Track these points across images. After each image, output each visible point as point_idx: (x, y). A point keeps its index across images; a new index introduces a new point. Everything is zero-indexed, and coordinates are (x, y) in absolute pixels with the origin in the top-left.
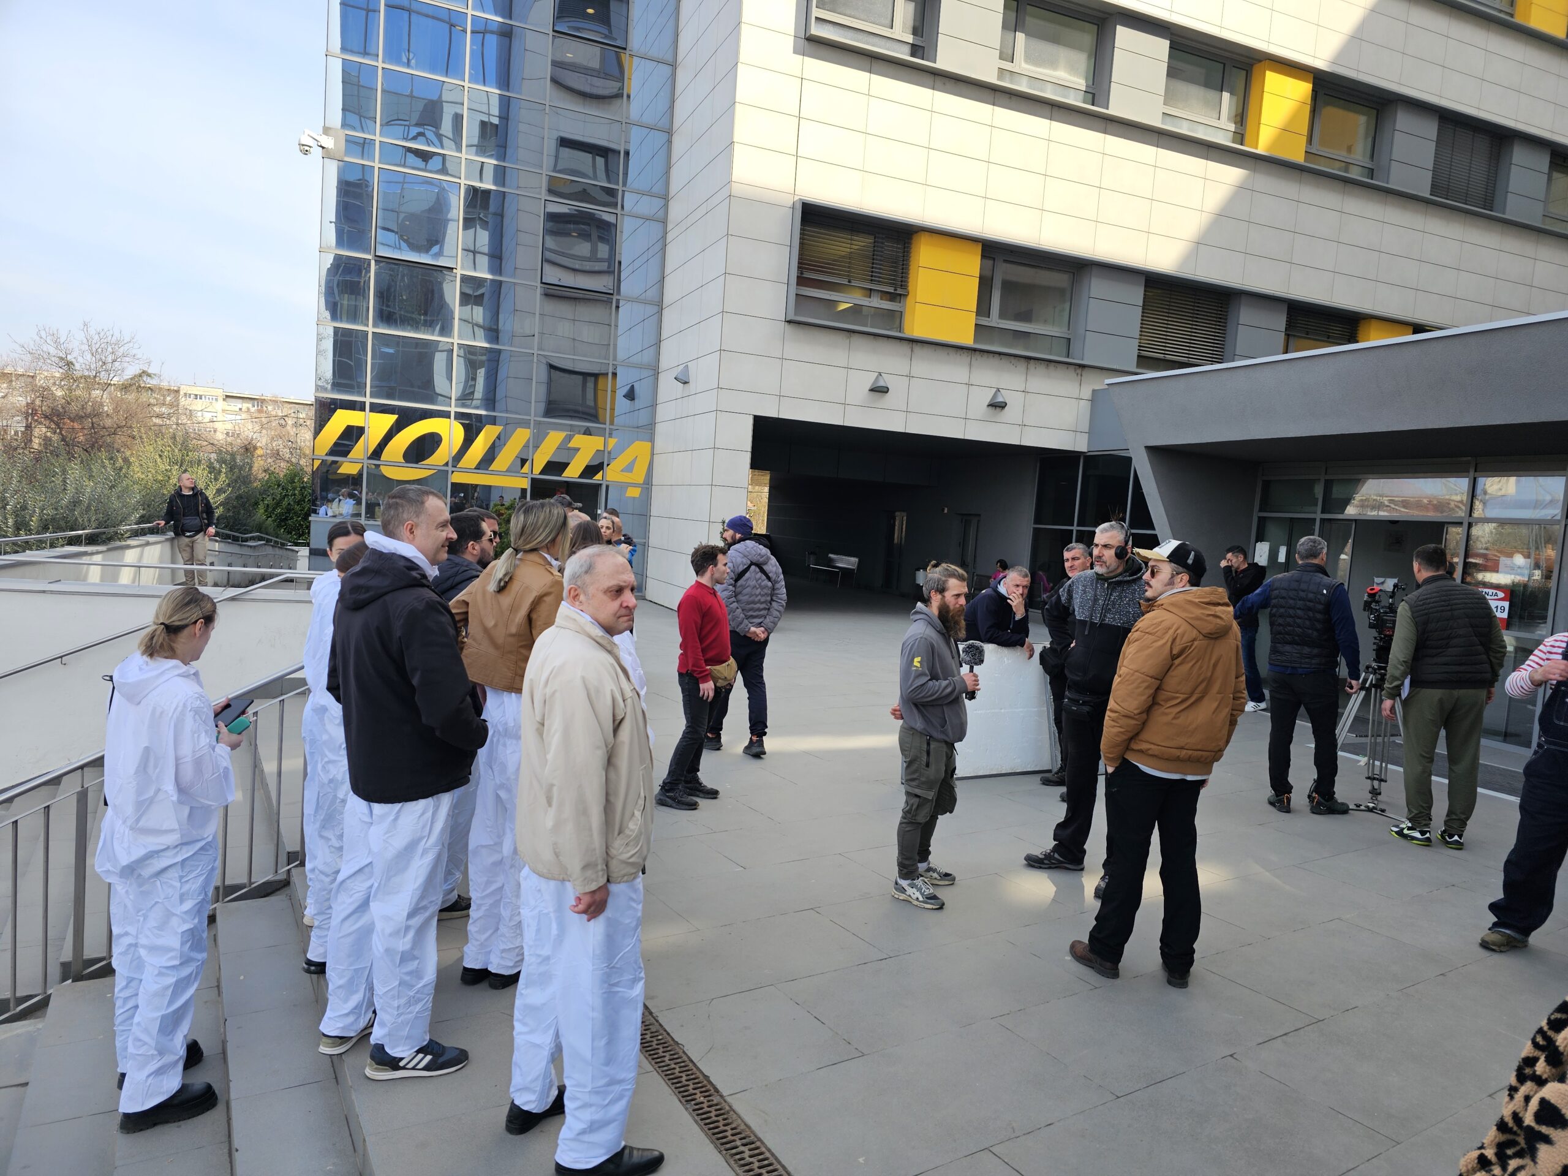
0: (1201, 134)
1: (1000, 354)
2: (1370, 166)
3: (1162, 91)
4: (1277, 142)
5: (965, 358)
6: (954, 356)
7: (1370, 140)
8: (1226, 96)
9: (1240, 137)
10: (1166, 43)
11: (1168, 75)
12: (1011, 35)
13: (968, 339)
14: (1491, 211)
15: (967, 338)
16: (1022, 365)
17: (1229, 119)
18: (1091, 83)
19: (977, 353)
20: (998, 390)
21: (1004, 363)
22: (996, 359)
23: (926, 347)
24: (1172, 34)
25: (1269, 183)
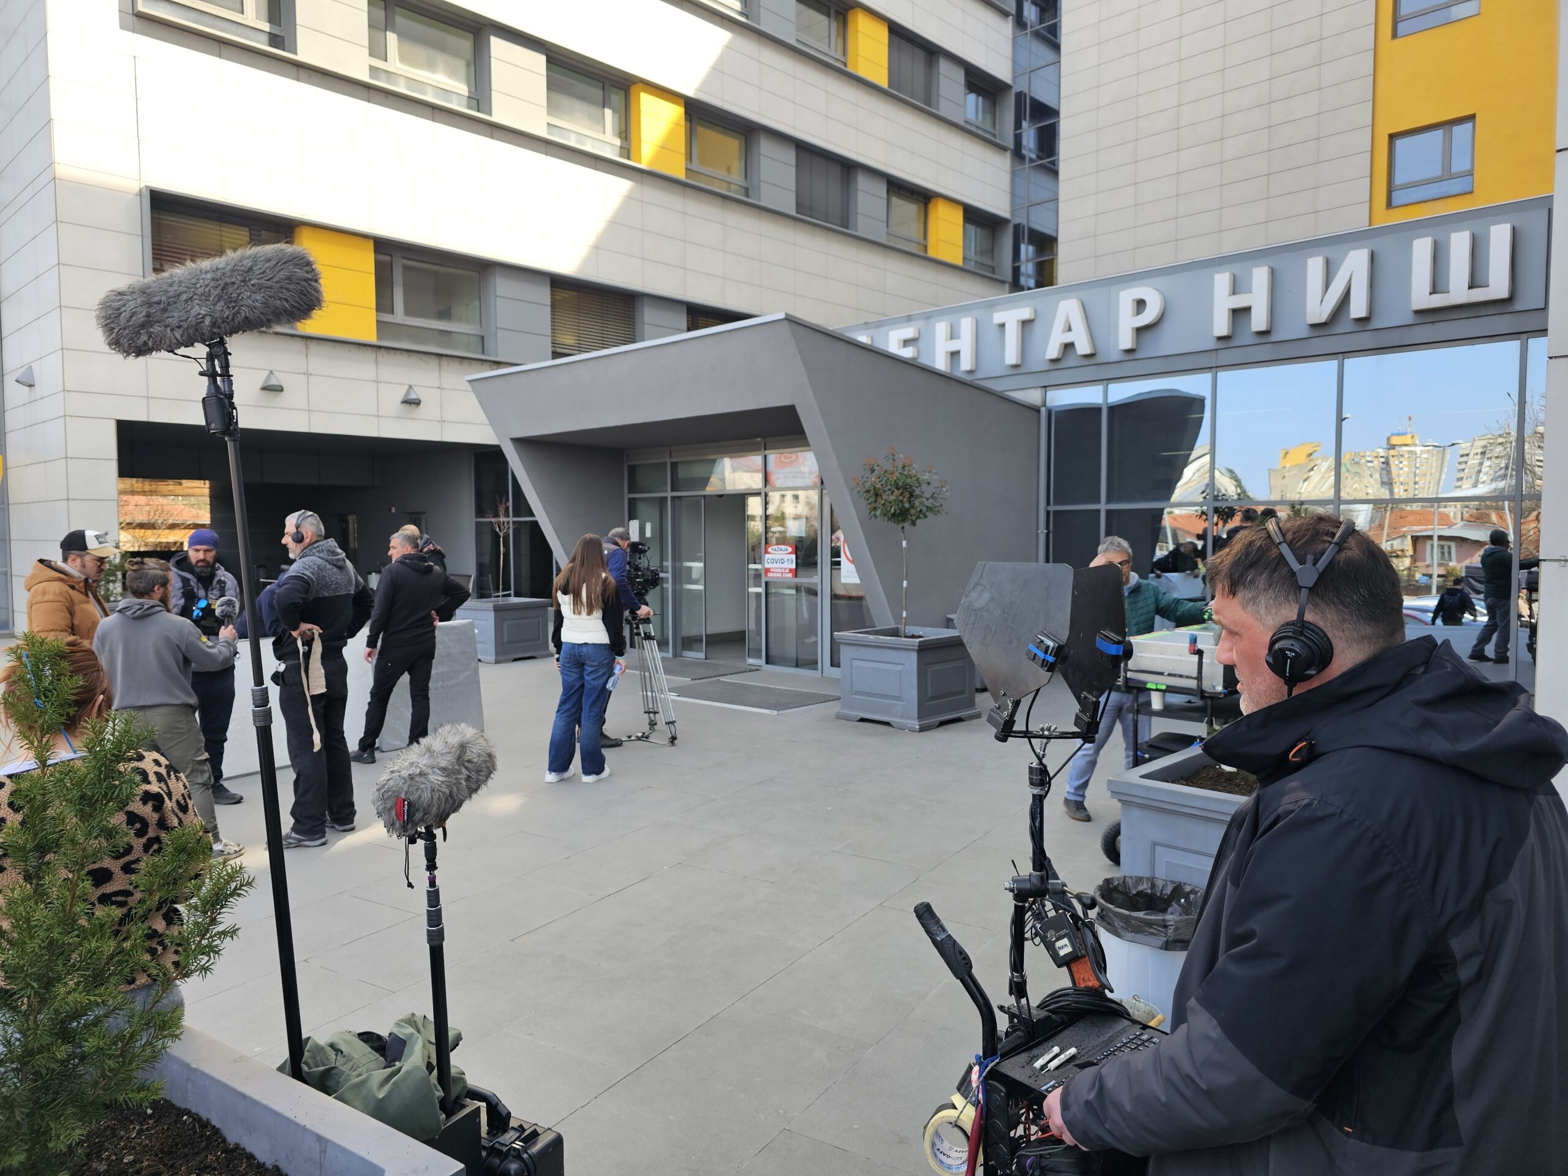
0: (588, 147)
1: (408, 351)
2: (744, 184)
3: (544, 102)
4: (656, 157)
5: (370, 355)
6: (355, 352)
7: (743, 162)
8: (608, 112)
9: (626, 151)
10: (543, 58)
11: (548, 88)
12: (379, 35)
13: (371, 337)
14: (848, 228)
15: (370, 335)
16: (434, 362)
17: (614, 135)
18: (473, 89)
19: (382, 350)
20: (411, 387)
21: (414, 359)
22: (404, 357)
23: (323, 345)
24: (547, 49)
25: (654, 194)
